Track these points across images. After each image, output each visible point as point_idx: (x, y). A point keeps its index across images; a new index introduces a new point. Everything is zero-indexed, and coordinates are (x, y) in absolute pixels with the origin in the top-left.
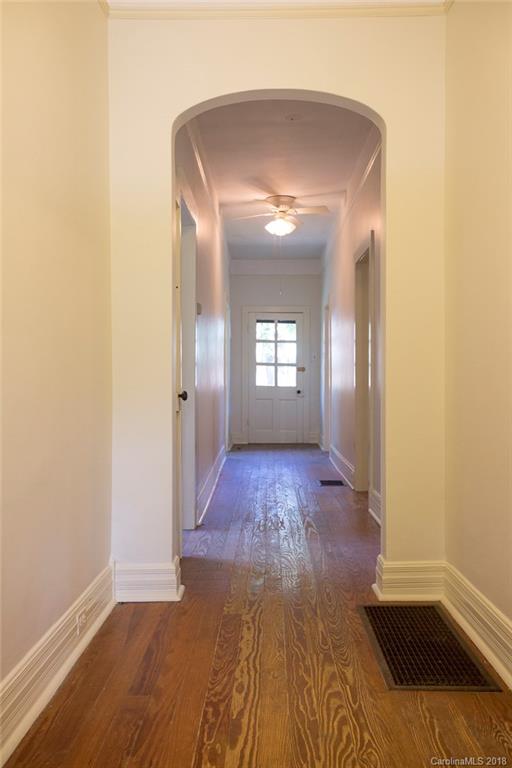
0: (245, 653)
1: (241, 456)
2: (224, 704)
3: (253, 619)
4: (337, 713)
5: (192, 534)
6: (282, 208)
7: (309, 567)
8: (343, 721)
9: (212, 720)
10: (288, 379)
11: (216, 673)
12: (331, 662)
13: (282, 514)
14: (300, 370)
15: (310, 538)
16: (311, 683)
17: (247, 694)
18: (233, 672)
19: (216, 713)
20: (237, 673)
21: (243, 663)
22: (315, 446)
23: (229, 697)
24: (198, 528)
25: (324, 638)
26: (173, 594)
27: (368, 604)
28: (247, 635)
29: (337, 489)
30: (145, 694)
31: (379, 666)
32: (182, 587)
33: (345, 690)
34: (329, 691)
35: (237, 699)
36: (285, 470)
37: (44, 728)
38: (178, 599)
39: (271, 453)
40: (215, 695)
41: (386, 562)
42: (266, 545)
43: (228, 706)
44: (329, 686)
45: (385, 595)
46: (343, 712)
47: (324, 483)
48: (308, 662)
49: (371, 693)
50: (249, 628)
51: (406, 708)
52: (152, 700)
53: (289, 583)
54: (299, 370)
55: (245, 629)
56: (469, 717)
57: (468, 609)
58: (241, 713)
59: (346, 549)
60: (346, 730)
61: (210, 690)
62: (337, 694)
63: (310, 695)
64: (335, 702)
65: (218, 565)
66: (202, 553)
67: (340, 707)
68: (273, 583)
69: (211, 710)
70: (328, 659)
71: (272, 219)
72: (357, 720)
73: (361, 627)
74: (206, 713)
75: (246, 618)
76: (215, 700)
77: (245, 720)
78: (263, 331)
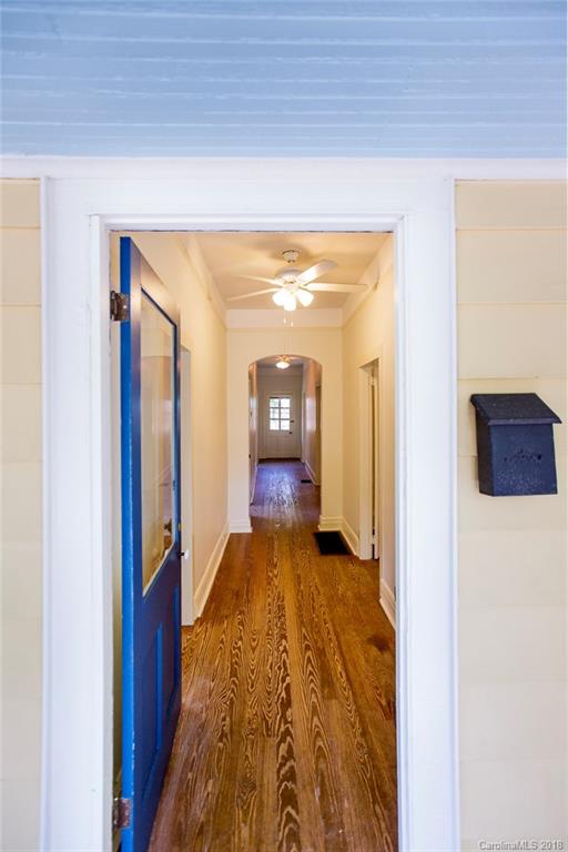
0: (276, 547)
1: (263, 466)
3: (278, 538)
7: (296, 519)
10: (286, 426)
11: (267, 553)
12: (303, 549)
13: (285, 497)
14: (292, 422)
15: (296, 508)
18: (273, 552)
21: (276, 550)
22: (299, 459)
23: (273, 559)
24: (251, 505)
25: (301, 543)
26: (249, 530)
27: (316, 532)
29: (308, 484)
31: (316, 550)
32: (252, 527)
33: (307, 556)
35: (275, 559)
36: (285, 475)
38: (251, 532)
39: (286, 464)
40: (269, 559)
41: (322, 518)
42: (279, 511)
43: (273, 561)
44: (302, 555)
45: (322, 529)
47: (303, 481)
48: (296, 549)
49: (314, 557)
50: (277, 540)
51: (323, 560)
53: (289, 525)
55: (275, 541)
57: (347, 533)
59: (310, 512)
61: (267, 558)
62: (304, 557)
63: (296, 557)
65: (262, 519)
66: (258, 516)
68: (283, 525)
70: (301, 549)
71: (279, 361)
73: (313, 540)
75: (275, 537)
78: (273, 403)
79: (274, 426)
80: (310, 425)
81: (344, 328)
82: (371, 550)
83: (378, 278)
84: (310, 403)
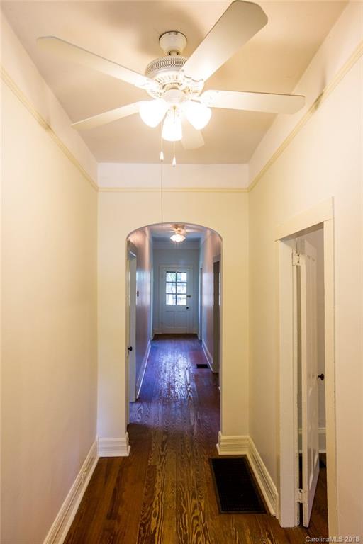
0: (158, 491)
1: (158, 344)
2: (148, 525)
3: (162, 468)
4: (196, 529)
5: (134, 404)
6: (179, 229)
8: (198, 534)
9: (142, 535)
11: (145, 504)
12: (195, 498)
13: (177, 390)
16: (186, 511)
17: (158, 518)
18: (152, 504)
19: (144, 532)
20: (154, 505)
21: (157, 498)
22: (195, 336)
23: (150, 520)
24: (137, 401)
25: (193, 481)
26: (125, 451)
27: (214, 457)
28: (159, 479)
29: (205, 370)
30: (114, 519)
32: (130, 446)
33: (200, 514)
34: (194, 515)
35: (154, 520)
36: (180, 356)
37: (70, 541)
38: (128, 455)
40: (144, 519)
41: (223, 436)
43: (150, 525)
44: (193, 513)
46: (199, 529)
47: (199, 366)
48: (185, 497)
49: (211, 517)
50: (159, 475)
51: (225, 525)
52: (116, 523)
54: (188, 296)
55: (158, 475)
56: (251, 531)
58: (155, 532)
59: (206, 417)
60: (200, 539)
61: (142, 516)
62: (197, 518)
63: (185, 517)
64: (196, 522)
66: (138, 421)
67: (198, 525)
69: (142, 528)
70: (194, 496)
71: (174, 234)
72: (205, 533)
74: (140, 530)
75: (159, 467)
76: (144, 522)
77: (156, 535)
78: (170, 277)
79: (170, 301)
80: (208, 300)
81: (250, 189)
82: (297, 511)
83: (323, 85)
84: (207, 278)
